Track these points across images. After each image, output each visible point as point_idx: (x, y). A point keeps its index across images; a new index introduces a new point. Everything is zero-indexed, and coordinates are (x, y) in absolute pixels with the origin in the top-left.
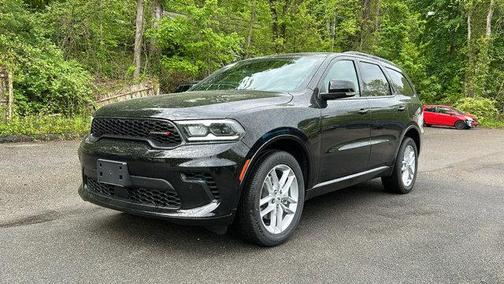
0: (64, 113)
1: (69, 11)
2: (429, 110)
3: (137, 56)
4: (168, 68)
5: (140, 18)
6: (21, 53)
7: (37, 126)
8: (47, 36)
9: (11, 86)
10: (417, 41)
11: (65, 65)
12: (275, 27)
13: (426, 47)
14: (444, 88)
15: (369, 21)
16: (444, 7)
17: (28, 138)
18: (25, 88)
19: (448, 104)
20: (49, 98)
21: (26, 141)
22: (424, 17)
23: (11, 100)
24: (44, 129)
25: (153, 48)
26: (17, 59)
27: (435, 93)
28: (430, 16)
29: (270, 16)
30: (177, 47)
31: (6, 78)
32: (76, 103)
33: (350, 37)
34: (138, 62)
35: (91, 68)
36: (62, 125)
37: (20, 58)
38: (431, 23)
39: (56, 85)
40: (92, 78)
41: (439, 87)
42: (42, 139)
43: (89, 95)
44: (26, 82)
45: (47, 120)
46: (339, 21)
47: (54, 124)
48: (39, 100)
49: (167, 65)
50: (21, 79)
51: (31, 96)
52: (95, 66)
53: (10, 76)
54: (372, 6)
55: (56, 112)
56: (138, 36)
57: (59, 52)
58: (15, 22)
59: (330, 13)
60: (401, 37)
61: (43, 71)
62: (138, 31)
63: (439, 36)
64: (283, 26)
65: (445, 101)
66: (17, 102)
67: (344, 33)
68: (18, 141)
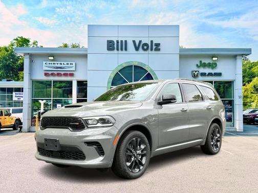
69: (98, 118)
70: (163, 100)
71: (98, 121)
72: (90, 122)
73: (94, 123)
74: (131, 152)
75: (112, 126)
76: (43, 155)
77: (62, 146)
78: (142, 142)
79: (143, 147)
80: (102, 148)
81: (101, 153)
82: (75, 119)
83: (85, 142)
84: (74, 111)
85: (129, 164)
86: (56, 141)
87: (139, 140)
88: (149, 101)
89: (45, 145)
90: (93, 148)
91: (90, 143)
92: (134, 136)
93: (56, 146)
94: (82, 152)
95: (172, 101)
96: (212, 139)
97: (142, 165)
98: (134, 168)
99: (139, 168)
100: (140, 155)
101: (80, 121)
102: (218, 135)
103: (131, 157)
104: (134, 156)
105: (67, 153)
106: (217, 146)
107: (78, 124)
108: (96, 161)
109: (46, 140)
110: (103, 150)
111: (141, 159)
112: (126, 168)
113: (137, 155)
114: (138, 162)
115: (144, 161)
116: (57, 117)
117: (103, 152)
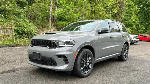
0: (29, 38)
1: (31, 9)
2: (141, 36)
3: (50, 21)
4: (59, 24)
5: (51, 10)
6: (17, 21)
7: (20, 42)
8: (24, 16)
9: (13, 30)
10: (137, 15)
11: (29, 24)
12: (92, 12)
13: (140, 16)
14: (146, 29)
15: (121, 9)
16: (145, 4)
17: (17, 45)
18: (17, 31)
19: (147, 34)
20: (24, 34)
21: (17, 46)
22: (139, 7)
23: (13, 34)
24: (22, 43)
25: (55, 19)
26: (15, 22)
27: (143, 30)
28: (141, 7)
29: (90, 8)
30: (62, 18)
31: (12, 28)
32: (32, 35)
33: (115, 14)
34: (51, 23)
35: (37, 25)
36: (27, 41)
37: (16, 22)
38: (142, 9)
39: (26, 30)
40: (37, 28)
41: (144, 28)
42: (21, 46)
43: (36, 33)
44: (18, 29)
45: (23, 40)
46: (112, 9)
47: (25, 41)
48: (21, 34)
49: (59, 23)
50: (16, 28)
51: (19, 33)
52: (38, 24)
53: (13, 28)
54: (122, 4)
55: (26, 38)
56: (50, 15)
57: (27, 20)
58: (15, 12)
59: (109, 7)
60: (131, 13)
61: (23, 26)
62: (50, 14)
63: (144, 13)
64: (94, 11)
65: (146, 33)
66: (15, 35)
67: (114, 12)
68: (14, 46)
69: (65, 41)
70: (101, 31)
71: (65, 43)
72: (60, 43)
73: (63, 44)
74: (84, 61)
75: (73, 46)
76: (32, 61)
77: (43, 57)
78: (90, 55)
79: (90, 58)
80: (67, 59)
81: (67, 62)
82: (51, 42)
83: (57, 56)
84: (50, 36)
85: (82, 68)
86: (39, 54)
87: (88, 54)
88: (93, 32)
89: (33, 56)
90: (62, 59)
91: (60, 56)
92: (85, 52)
93: (40, 57)
94: (55, 61)
95: (106, 32)
96: (124, 52)
97: (90, 69)
98: (85, 70)
99: (88, 71)
100: (88, 63)
101: (54, 43)
102: (127, 51)
103: (83, 64)
104: (85, 64)
105: (46, 61)
106: (126, 56)
107: (53, 45)
108: (63, 67)
109: (34, 53)
110: (68, 60)
111: (89, 65)
112: (81, 71)
113: (87, 63)
114: (87, 67)
115: (90, 67)
116: (40, 40)
117: (68, 62)
